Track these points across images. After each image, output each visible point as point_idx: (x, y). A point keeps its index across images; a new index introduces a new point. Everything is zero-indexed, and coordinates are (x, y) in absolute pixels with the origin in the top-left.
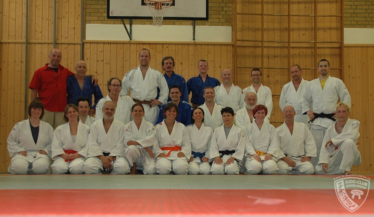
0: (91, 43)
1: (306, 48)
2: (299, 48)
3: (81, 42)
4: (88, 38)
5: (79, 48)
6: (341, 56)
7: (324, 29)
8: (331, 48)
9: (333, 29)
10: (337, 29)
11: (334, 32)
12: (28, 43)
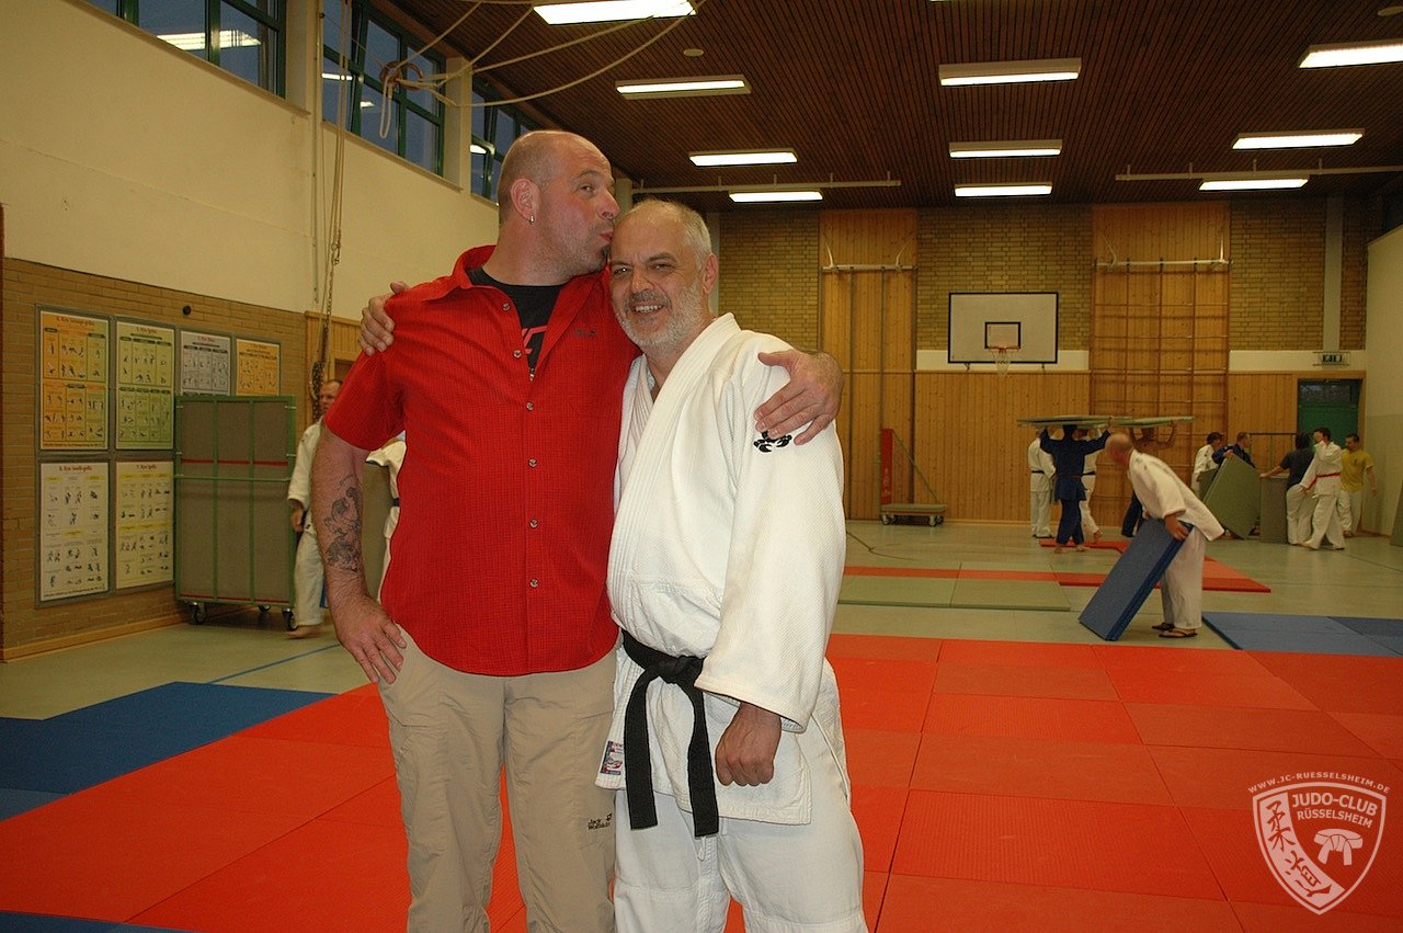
0: (923, 373)
1: (1181, 375)
2: (1173, 375)
3: (910, 371)
4: (920, 366)
5: (908, 377)
6: (1225, 384)
7: (1206, 351)
8: (1214, 375)
9: (1218, 351)
10: (1222, 351)
11: (1218, 356)
12: (852, 373)
